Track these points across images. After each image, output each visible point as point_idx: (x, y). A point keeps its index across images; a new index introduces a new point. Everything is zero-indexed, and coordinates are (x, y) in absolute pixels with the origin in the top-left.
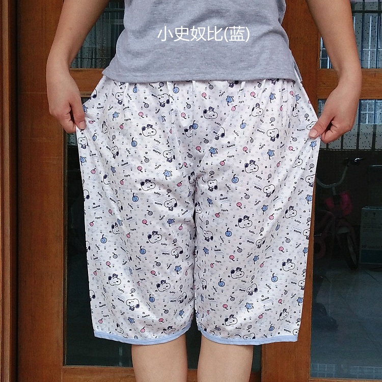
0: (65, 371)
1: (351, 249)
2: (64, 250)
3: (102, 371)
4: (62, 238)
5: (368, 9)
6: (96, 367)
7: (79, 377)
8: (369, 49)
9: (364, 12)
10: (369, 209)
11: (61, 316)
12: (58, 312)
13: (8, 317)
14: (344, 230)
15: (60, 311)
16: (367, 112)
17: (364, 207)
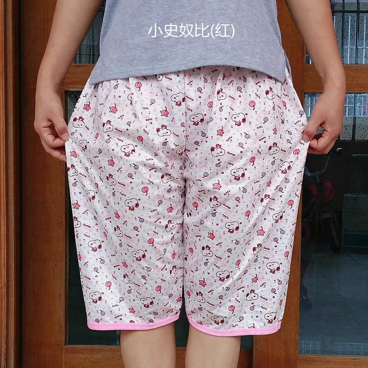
0: (67, 350)
1: (334, 233)
2: (66, 236)
3: (102, 350)
4: (64, 224)
5: (347, 8)
6: (96, 346)
7: (80, 356)
8: (348, 47)
9: (344, 12)
10: (350, 195)
11: (63, 298)
12: (60, 294)
13: (12, 299)
14: (327, 215)
15: (62, 293)
16: (347, 105)
17: (346, 193)
